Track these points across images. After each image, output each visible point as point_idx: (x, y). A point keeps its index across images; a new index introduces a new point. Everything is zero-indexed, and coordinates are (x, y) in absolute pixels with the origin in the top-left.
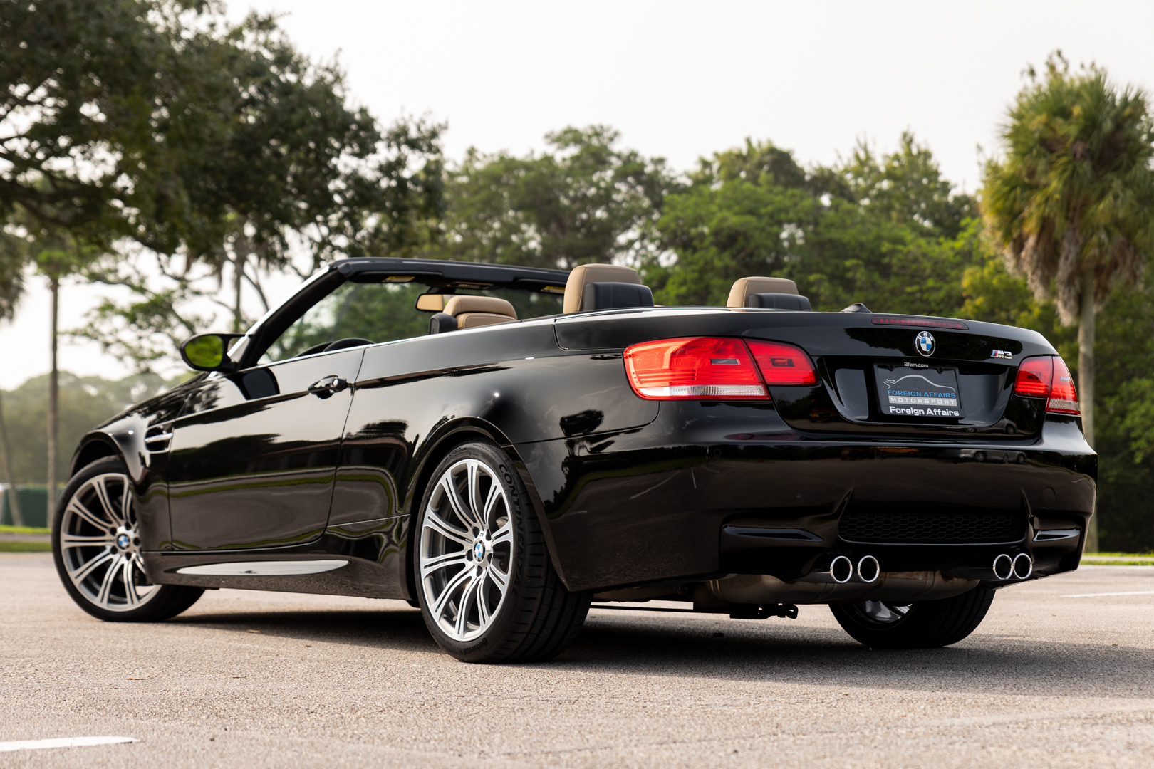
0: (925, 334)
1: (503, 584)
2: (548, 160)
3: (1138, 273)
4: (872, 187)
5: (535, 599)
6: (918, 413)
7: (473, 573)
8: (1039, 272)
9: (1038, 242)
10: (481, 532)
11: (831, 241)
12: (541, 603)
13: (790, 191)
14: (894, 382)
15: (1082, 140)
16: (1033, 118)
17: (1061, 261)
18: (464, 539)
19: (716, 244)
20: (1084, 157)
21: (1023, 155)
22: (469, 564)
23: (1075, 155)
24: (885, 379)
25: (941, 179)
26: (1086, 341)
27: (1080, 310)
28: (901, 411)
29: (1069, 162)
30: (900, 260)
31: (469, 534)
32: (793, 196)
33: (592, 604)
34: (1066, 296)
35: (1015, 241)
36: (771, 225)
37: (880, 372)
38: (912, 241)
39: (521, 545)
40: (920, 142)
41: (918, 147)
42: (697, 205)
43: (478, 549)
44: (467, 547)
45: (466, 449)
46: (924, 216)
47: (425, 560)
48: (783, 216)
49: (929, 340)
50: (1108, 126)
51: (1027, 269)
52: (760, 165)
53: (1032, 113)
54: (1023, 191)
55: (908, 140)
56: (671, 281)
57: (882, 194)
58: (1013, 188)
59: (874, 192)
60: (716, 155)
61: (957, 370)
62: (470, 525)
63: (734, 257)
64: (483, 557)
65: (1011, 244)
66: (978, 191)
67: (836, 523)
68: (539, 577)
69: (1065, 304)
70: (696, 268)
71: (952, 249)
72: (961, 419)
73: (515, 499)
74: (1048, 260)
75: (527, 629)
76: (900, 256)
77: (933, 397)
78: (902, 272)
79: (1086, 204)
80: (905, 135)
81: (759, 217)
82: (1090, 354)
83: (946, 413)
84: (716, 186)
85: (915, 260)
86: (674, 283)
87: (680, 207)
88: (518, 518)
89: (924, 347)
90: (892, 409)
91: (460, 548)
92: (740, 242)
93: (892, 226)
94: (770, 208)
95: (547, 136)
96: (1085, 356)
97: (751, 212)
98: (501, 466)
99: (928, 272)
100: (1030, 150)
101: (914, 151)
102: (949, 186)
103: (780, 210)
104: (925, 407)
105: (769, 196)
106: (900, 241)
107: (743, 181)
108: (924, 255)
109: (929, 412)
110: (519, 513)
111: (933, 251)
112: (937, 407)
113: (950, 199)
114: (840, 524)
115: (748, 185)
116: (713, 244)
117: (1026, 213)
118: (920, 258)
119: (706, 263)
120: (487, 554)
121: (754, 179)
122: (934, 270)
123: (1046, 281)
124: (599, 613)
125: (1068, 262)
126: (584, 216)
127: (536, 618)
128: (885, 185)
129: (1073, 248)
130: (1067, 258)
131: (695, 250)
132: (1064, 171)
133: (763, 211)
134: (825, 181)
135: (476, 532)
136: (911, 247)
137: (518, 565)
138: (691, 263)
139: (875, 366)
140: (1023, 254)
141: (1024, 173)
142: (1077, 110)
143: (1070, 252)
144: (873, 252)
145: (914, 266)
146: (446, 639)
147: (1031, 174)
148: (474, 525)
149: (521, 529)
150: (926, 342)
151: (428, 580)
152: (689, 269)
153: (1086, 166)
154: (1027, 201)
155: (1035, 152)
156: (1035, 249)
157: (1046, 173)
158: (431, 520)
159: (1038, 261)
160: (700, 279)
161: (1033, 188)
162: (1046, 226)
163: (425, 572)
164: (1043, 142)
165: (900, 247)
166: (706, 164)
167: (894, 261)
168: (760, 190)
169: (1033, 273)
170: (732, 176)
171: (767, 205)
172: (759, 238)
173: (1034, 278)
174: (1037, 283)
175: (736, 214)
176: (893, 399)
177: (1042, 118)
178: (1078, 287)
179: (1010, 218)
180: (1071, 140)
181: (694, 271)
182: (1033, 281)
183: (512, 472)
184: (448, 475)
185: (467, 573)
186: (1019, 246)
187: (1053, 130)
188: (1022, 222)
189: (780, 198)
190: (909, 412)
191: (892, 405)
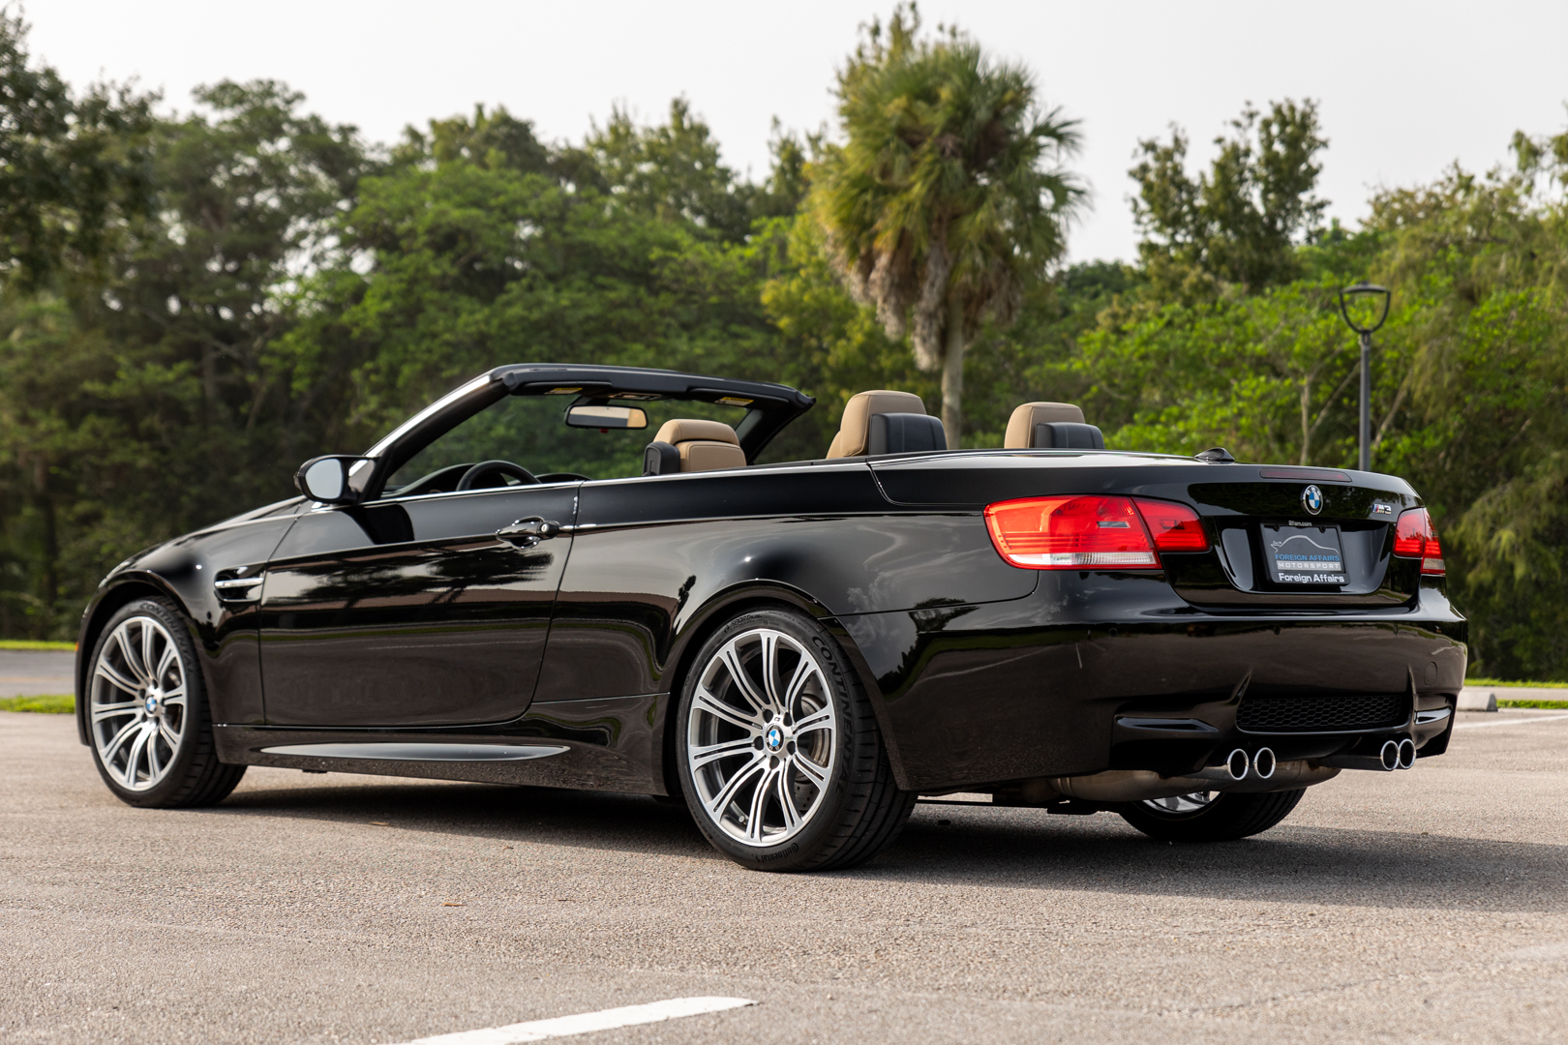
0: (1313, 489)
1: (821, 778)
2: (197, 122)
3: (1013, 304)
4: (628, 169)
5: (863, 796)
6: (1305, 580)
7: (765, 765)
8: (893, 300)
9: (892, 262)
10: (776, 715)
11: (584, 244)
12: (870, 801)
13: (529, 177)
14: (1281, 544)
15: (952, 131)
16: (890, 101)
17: (926, 288)
18: (750, 723)
19: (431, 245)
20: (954, 154)
21: (877, 150)
22: (758, 754)
23: (943, 152)
24: (1274, 540)
25: (721, 163)
26: (952, 390)
27: (943, 348)
28: (1289, 579)
29: (936, 161)
30: (673, 271)
31: (758, 718)
32: (533, 182)
33: (920, 798)
34: (925, 332)
35: (863, 259)
36: (503, 222)
37: (1267, 533)
38: (690, 246)
39: (848, 732)
40: (696, 114)
41: (691, 119)
42: (405, 193)
43: (773, 735)
44: (755, 733)
45: (758, 616)
46: (697, 212)
47: (694, 749)
48: (519, 210)
49: (1317, 495)
50: (983, 115)
51: (876, 292)
52: (489, 139)
53: (888, 94)
54: (875, 196)
55: (679, 110)
56: (369, 293)
57: (641, 179)
58: (864, 191)
59: (630, 177)
60: (433, 124)
61: (1339, 528)
62: (760, 706)
63: (453, 262)
64: (780, 745)
65: (858, 262)
66: (768, 182)
67: (1235, 708)
68: (869, 771)
69: (924, 340)
70: (405, 276)
71: (741, 258)
72: (1344, 585)
73: (839, 678)
74: (905, 285)
75: (850, 831)
76: (673, 266)
77: (1318, 560)
78: (675, 286)
79: (956, 217)
80: (676, 104)
81: (490, 210)
82: (957, 406)
83: (1333, 579)
84: (430, 166)
85: (694, 272)
86: (373, 296)
87: (383, 194)
88: (843, 701)
89: (1312, 503)
90: (1281, 576)
91: (746, 734)
92: (462, 245)
93: (658, 225)
94: (502, 199)
95: (195, 92)
96: (950, 409)
97: (477, 204)
98: (815, 639)
99: (709, 288)
100: (887, 143)
101: (686, 124)
102: (729, 175)
103: (515, 202)
104: (1311, 573)
105: (501, 184)
106: (673, 246)
107: (467, 162)
108: (705, 265)
109: (1316, 579)
110: (845, 695)
111: (715, 260)
112: (1323, 572)
113: (730, 189)
114: (1239, 711)
115: (472, 170)
116: (429, 245)
117: (879, 225)
118: (700, 269)
119: (418, 270)
120: (786, 742)
121: (480, 159)
122: (716, 286)
123: (902, 312)
124: (927, 809)
125: (935, 290)
126: (243, 202)
127: (862, 820)
128: (646, 168)
129: (940, 272)
130: (932, 285)
131: (403, 253)
132: (929, 173)
133: (493, 202)
134: (574, 165)
135: (768, 716)
136: (689, 255)
137: (845, 757)
138: (397, 270)
139: (1262, 526)
140: (874, 276)
141: (876, 172)
142: (945, 93)
143: (936, 276)
144: (635, 261)
145: (690, 279)
146: (732, 844)
147: (886, 172)
148: (766, 707)
149: (849, 714)
150: (1314, 497)
151: (700, 771)
152: (394, 278)
153: (958, 164)
154: (879, 207)
155: (892, 145)
156: (889, 270)
157: (906, 173)
158: (702, 699)
159: (892, 284)
160: (407, 293)
161: (887, 191)
162: (903, 240)
163: (695, 764)
164: (901, 132)
165: (675, 255)
166: (415, 135)
167: (666, 272)
168: (492, 173)
169: (885, 301)
170: (449, 155)
171: (497, 194)
172: (489, 238)
173: (886, 307)
174: (889, 314)
175: (460, 206)
176: (1281, 565)
177: (900, 102)
178: (941, 321)
179: (858, 229)
180: (937, 131)
181: (401, 281)
182: (883, 310)
183: (831, 646)
184: (730, 647)
185: (756, 764)
186: (868, 265)
187: (915, 118)
188: (873, 237)
189: (515, 184)
190: (1298, 579)
191: (1282, 571)
